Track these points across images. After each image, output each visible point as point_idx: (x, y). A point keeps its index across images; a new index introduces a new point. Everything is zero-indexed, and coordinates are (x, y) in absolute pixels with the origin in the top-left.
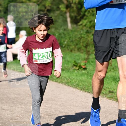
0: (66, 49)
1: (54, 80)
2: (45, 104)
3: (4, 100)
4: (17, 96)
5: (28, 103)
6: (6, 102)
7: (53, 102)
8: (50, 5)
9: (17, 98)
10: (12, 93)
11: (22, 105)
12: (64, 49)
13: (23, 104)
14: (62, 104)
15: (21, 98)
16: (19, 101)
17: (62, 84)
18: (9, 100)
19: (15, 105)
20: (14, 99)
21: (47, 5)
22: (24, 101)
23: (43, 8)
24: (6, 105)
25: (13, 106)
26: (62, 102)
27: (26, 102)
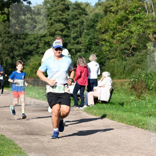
0: (154, 92)
1: (140, 127)
2: (129, 153)
3: (84, 148)
4: (99, 144)
5: (110, 151)
6: (87, 151)
7: (139, 150)
8: (136, 43)
9: (99, 146)
10: (93, 141)
11: (104, 154)
12: (151, 91)
13: (106, 153)
14: (149, 153)
15: (103, 147)
16: (101, 149)
17: (148, 131)
18: (89, 148)
19: (97, 154)
20: (95, 147)
21: (133, 43)
22: (106, 150)
23: (129, 47)
24: (87, 154)
25: (94, 155)
26: (148, 150)
27: (109, 151)
